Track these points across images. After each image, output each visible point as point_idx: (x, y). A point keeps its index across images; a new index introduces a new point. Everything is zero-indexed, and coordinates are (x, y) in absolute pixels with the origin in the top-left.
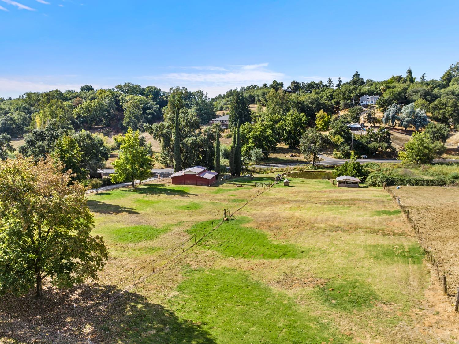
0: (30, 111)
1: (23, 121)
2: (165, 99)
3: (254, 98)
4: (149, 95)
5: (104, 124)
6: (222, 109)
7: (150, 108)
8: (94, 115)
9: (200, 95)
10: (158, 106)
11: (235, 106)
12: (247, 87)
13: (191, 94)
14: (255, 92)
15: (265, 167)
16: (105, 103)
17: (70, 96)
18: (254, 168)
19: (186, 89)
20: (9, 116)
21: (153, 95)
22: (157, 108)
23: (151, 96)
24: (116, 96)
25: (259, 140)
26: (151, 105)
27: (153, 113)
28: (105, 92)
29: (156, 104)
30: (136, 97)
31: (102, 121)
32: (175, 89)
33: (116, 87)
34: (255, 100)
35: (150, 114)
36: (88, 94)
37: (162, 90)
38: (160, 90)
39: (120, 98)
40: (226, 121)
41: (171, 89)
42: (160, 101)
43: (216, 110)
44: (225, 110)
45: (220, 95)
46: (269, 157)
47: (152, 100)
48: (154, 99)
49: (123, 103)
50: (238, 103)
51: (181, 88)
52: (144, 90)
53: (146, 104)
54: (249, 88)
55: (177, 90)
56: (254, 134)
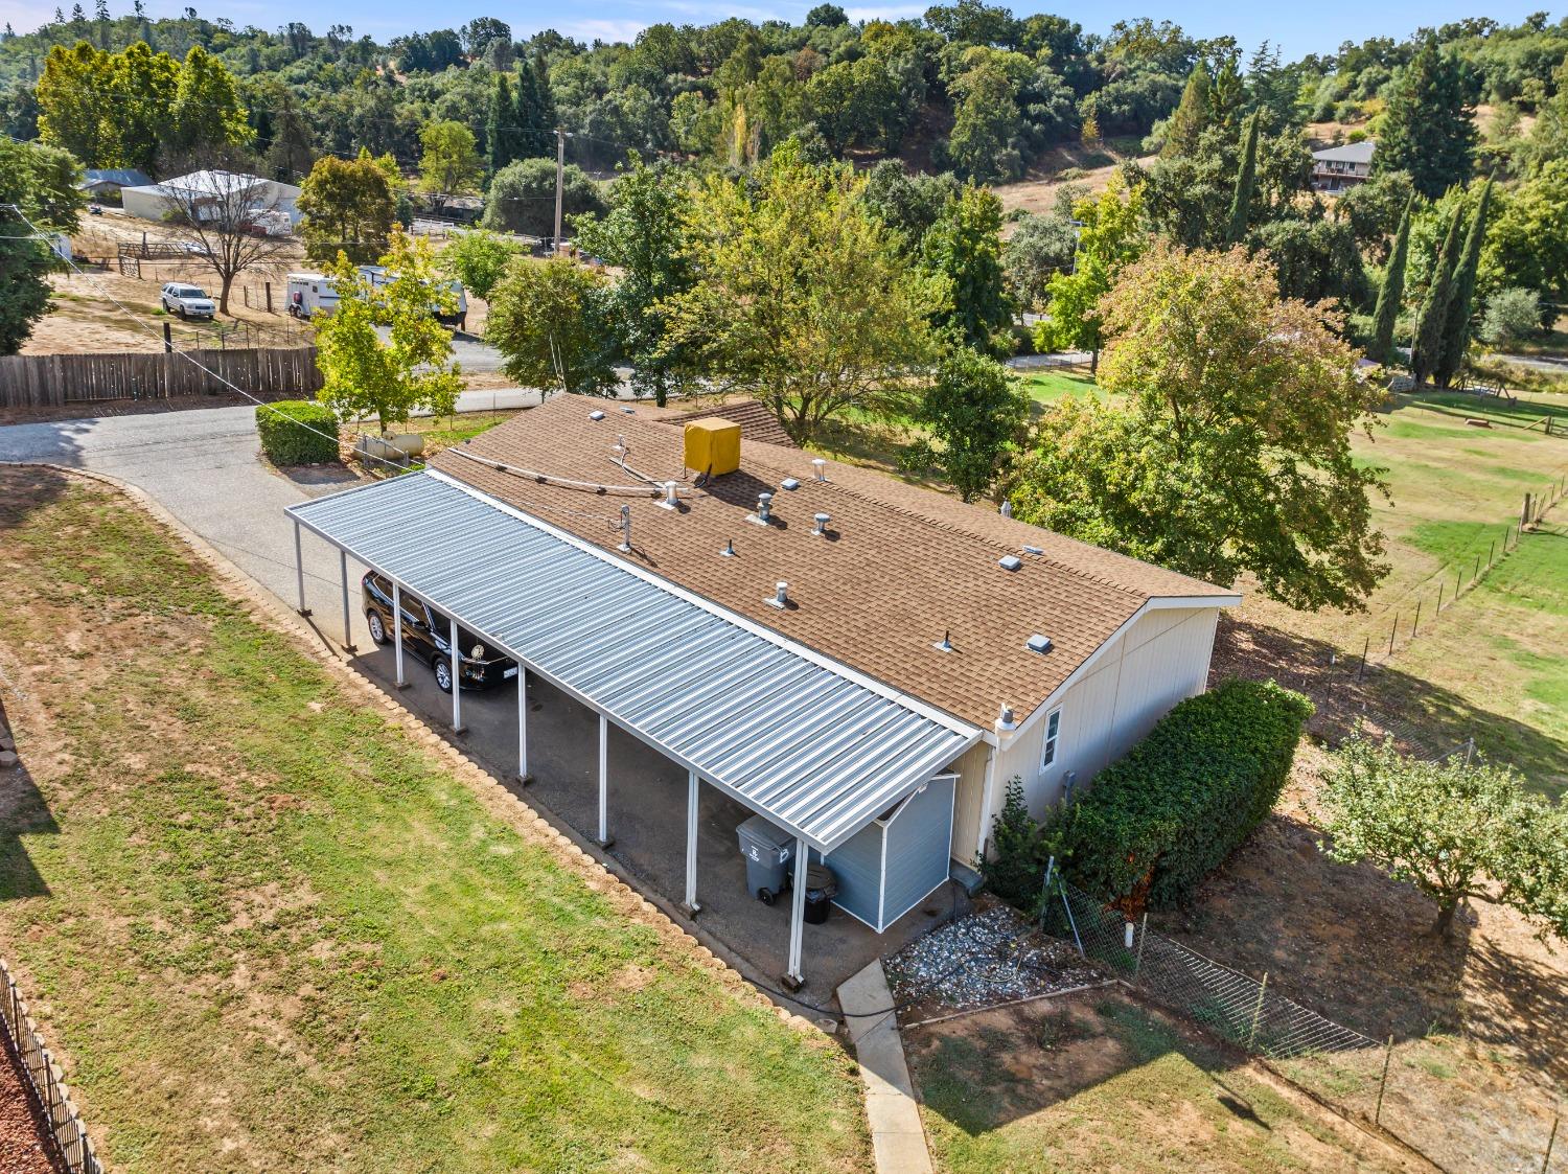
0: (662, 86)
1: (646, 120)
2: (1094, 64)
3: (1481, 78)
4: (1037, 48)
5: (881, 146)
6: (1328, 115)
7: (1041, 97)
8: (857, 110)
9: (1227, 56)
10: (1068, 90)
11: (1411, 109)
12: (1447, 26)
13: (1192, 49)
14: (1486, 52)
15: (1548, 368)
16: (895, 69)
17: (777, 40)
18: (1500, 364)
19: (1178, 30)
20: (610, 101)
21: (1051, 47)
22: (1066, 97)
23: (1045, 52)
24: (929, 49)
25: (1527, 255)
26: (1046, 87)
27: (1051, 117)
28: (891, 32)
29: (1064, 84)
30: (995, 55)
31: (876, 133)
32: (1132, 27)
33: (926, 15)
34: (1486, 85)
35: (1037, 119)
36: (835, 37)
37: (1085, 33)
38: (1078, 28)
39: (941, 54)
40: (1352, 165)
41: (1120, 27)
42: (1075, 73)
43: (1304, 118)
44: (1342, 120)
45: (1311, 59)
46: (1556, 327)
47: (1048, 69)
48: (1055, 63)
49: (949, 72)
50: (1428, 98)
51: (1157, 25)
52: (1020, 26)
53: (1026, 82)
54: (1453, 33)
55: (1139, 30)
56: (1512, 231)
